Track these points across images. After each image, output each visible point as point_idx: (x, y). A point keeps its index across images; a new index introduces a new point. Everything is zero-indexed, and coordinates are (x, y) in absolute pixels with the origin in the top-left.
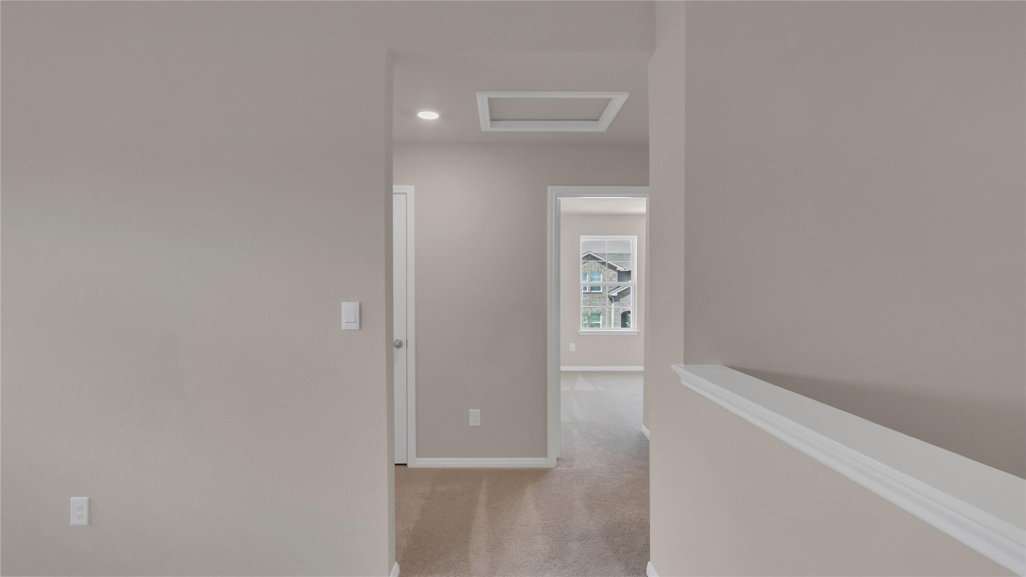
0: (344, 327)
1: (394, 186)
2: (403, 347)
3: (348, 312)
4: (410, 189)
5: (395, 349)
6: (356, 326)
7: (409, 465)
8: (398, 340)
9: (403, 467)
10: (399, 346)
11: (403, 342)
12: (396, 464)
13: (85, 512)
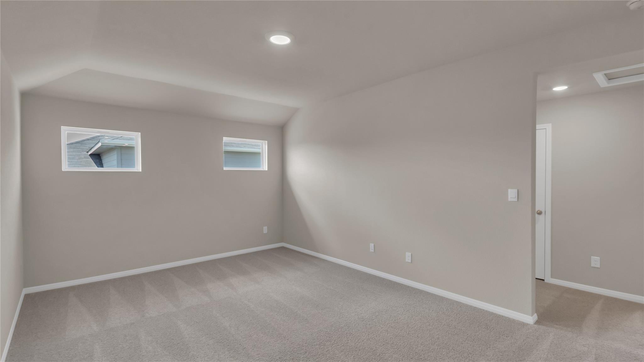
0: (510, 200)
1: (537, 126)
2: (542, 214)
3: (512, 194)
4: (549, 127)
5: (537, 215)
6: (516, 200)
7: (545, 281)
8: (539, 210)
9: (541, 281)
10: (540, 213)
11: (543, 211)
12: (536, 278)
13: (410, 258)
